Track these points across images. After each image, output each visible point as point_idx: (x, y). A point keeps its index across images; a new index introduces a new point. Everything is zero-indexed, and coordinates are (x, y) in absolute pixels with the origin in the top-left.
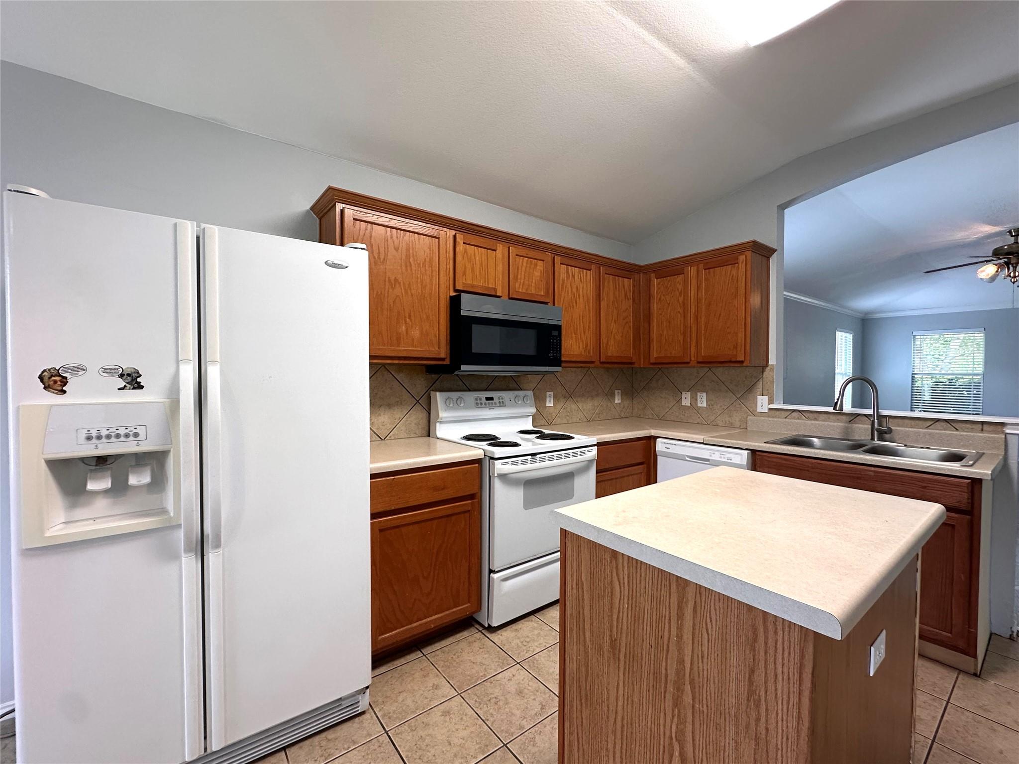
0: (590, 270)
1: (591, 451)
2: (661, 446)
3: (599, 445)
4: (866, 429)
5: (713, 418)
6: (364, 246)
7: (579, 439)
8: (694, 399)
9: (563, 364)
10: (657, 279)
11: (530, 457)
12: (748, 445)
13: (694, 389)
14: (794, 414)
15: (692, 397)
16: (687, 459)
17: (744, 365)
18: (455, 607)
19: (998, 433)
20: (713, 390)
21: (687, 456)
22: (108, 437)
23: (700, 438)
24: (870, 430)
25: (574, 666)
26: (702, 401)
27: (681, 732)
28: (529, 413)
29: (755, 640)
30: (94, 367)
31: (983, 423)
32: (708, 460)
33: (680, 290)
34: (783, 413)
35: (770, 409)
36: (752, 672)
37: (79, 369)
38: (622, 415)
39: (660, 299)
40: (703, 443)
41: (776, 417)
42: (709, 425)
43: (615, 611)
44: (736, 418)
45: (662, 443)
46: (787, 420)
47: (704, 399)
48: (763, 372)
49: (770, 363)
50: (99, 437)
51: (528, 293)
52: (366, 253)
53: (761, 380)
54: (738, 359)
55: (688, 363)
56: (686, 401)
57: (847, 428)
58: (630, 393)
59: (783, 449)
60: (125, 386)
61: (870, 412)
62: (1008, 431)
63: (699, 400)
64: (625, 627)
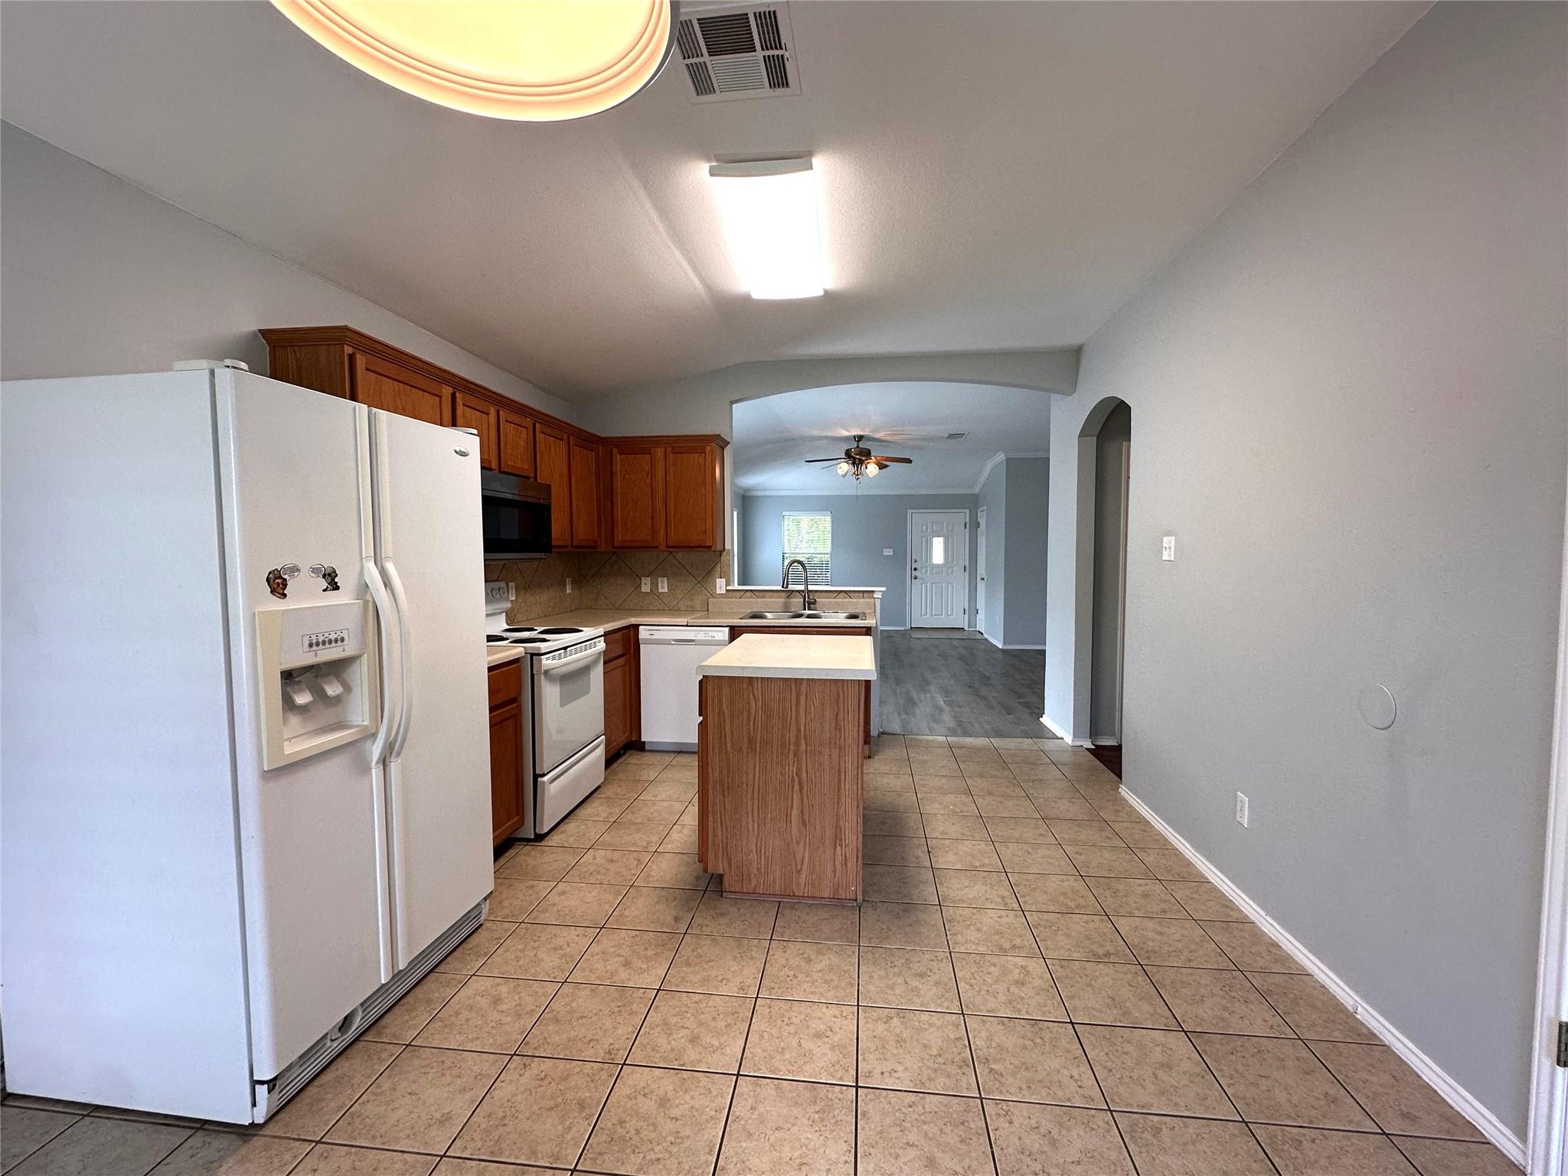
0: (561, 440)
1: (599, 642)
2: (644, 633)
3: (606, 635)
4: (799, 602)
5: (675, 603)
6: (475, 432)
7: (588, 632)
8: (654, 584)
9: (554, 550)
10: (620, 454)
11: (563, 651)
12: (727, 622)
13: (654, 574)
14: (748, 594)
15: (652, 583)
16: (673, 642)
17: (712, 549)
18: (509, 821)
19: (870, 598)
20: (673, 575)
21: (672, 640)
22: (324, 643)
23: (684, 621)
24: (802, 603)
25: (717, 773)
26: (663, 587)
27: (799, 770)
28: (501, 609)
29: (839, 698)
30: (305, 568)
31: (864, 591)
32: (693, 641)
33: (647, 470)
34: (738, 593)
35: (727, 591)
36: (837, 714)
37: (295, 569)
38: (573, 609)
39: (624, 477)
40: (687, 626)
41: (732, 598)
42: (671, 610)
43: (752, 719)
44: (698, 602)
45: (645, 630)
46: (743, 599)
47: (666, 585)
48: (720, 556)
49: (726, 548)
50: (318, 644)
51: (516, 467)
52: (478, 438)
53: (719, 565)
54: (708, 545)
55: (657, 547)
56: (646, 588)
57: (786, 603)
58: (579, 581)
59: (756, 623)
60: (327, 587)
61: (802, 588)
62: (875, 596)
63: (660, 585)
64: (760, 727)
